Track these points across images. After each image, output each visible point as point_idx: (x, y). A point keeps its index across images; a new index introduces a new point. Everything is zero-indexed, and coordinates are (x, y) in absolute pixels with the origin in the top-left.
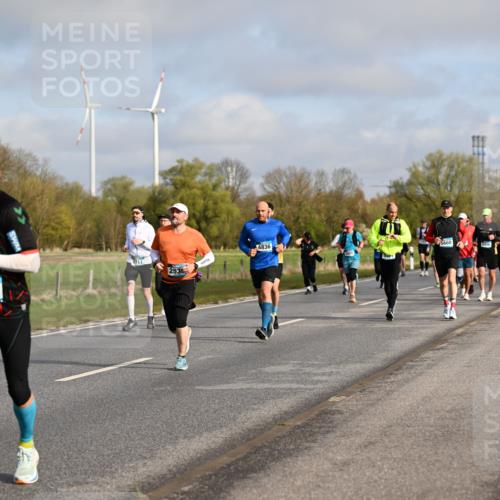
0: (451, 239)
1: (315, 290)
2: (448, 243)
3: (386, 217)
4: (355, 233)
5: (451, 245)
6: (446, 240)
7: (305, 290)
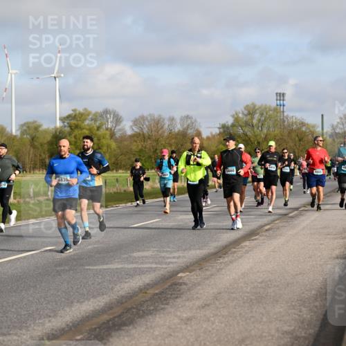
0: (234, 168)
1: (144, 202)
2: (232, 171)
3: (190, 150)
4: (169, 159)
5: (234, 173)
6: (230, 168)
7: (135, 204)
